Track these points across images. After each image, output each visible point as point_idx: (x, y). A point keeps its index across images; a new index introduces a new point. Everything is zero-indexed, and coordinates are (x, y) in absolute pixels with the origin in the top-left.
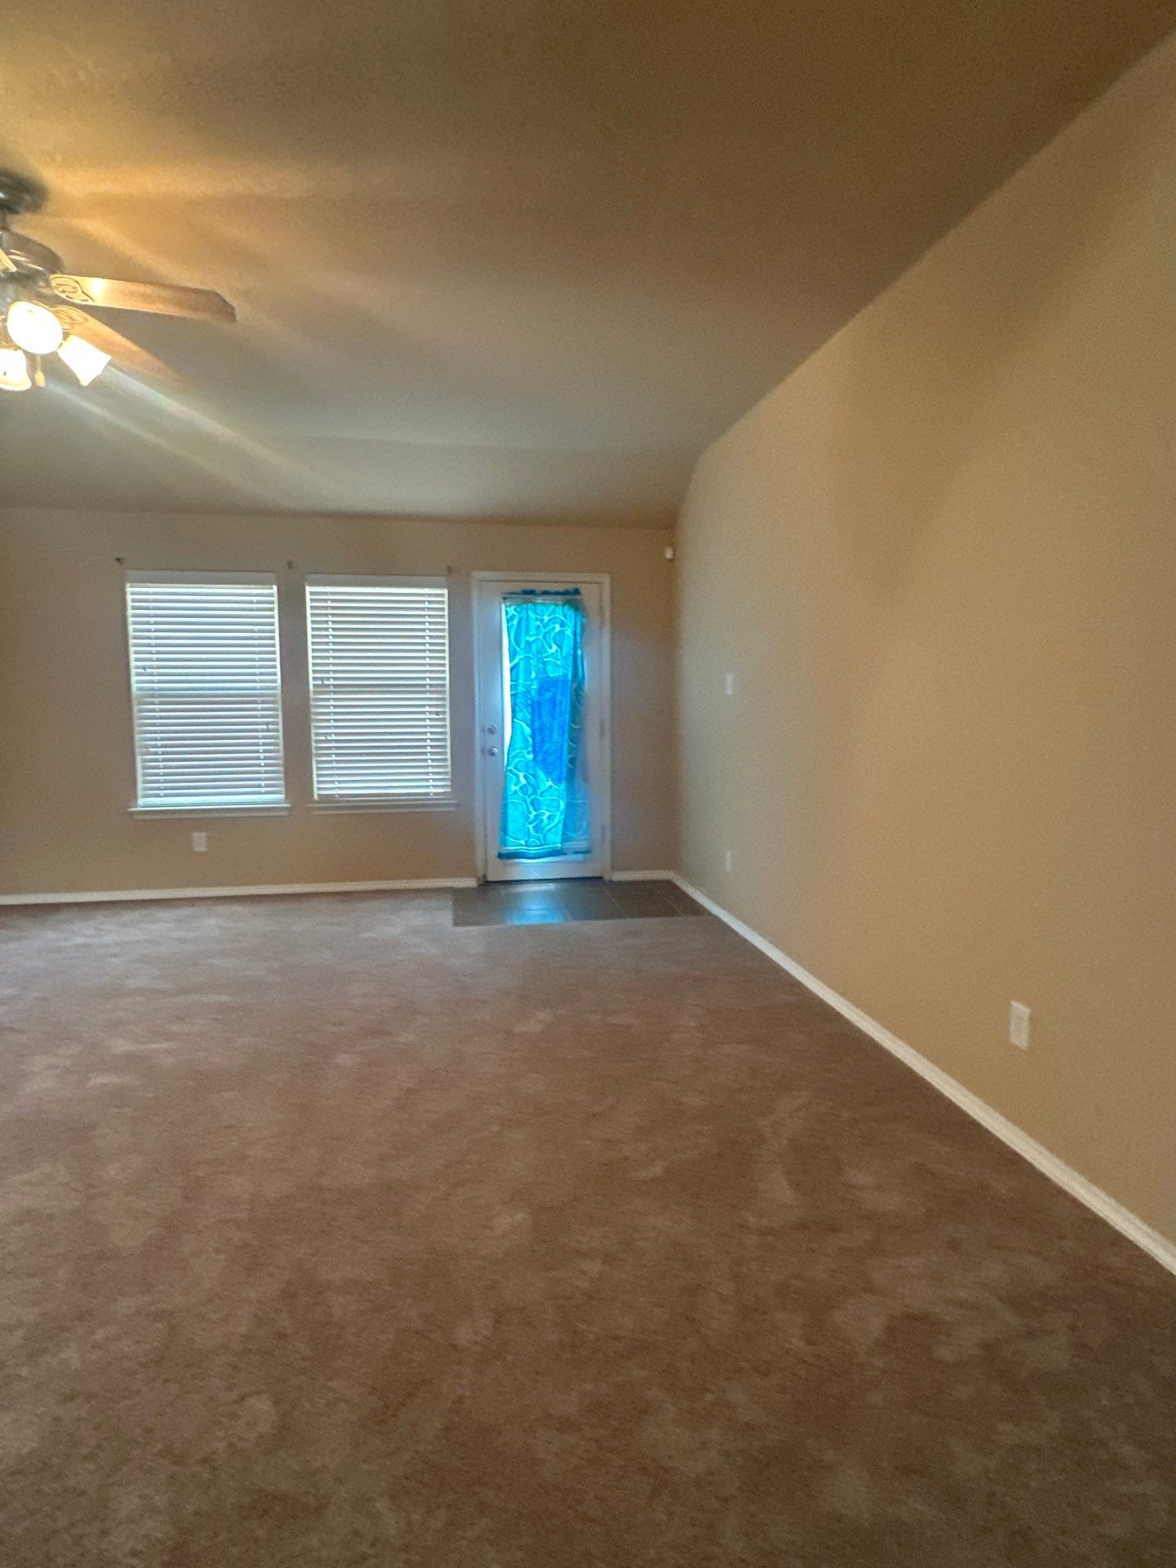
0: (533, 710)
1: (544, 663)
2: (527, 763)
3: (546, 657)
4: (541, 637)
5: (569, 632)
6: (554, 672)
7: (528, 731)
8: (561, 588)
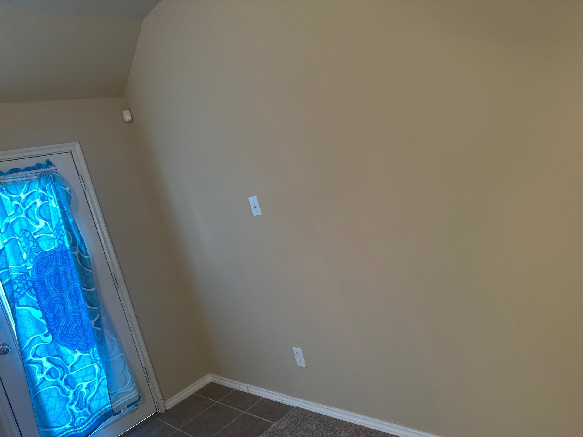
0: (36, 291)
1: (35, 241)
2: (47, 346)
3: (35, 234)
4: (23, 216)
5: (53, 203)
6: (49, 246)
7: (38, 314)
8: (32, 162)
